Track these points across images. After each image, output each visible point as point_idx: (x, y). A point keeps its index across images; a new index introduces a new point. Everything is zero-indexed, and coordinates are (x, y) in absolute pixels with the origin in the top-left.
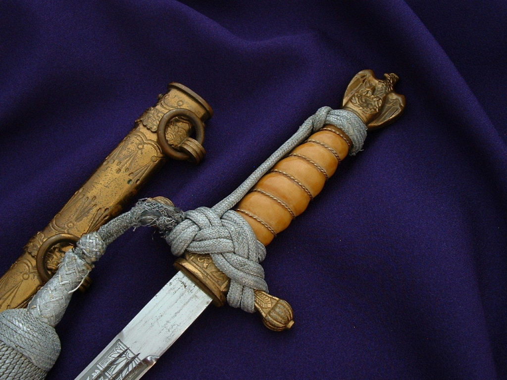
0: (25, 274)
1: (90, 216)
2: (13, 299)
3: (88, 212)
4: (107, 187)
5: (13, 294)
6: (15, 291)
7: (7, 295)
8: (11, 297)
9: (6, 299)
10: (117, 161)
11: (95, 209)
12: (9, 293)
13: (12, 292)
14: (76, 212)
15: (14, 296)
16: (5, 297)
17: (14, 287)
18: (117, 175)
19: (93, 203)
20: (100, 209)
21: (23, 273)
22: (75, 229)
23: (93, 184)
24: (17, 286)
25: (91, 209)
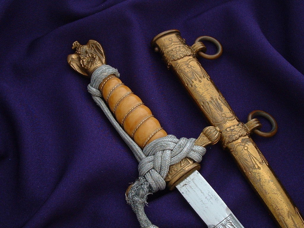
0: (244, 148)
1: (222, 104)
2: (257, 159)
3: (219, 104)
4: (207, 90)
5: (254, 159)
6: (252, 156)
7: (254, 162)
8: (256, 160)
9: (256, 163)
10: (193, 80)
11: (219, 100)
12: (253, 160)
13: (253, 158)
14: (216, 109)
15: (255, 158)
16: (254, 163)
17: (250, 156)
18: (202, 83)
19: (215, 100)
20: (219, 98)
21: (243, 149)
22: (227, 114)
23: (202, 96)
24: (250, 155)
25: (218, 102)
